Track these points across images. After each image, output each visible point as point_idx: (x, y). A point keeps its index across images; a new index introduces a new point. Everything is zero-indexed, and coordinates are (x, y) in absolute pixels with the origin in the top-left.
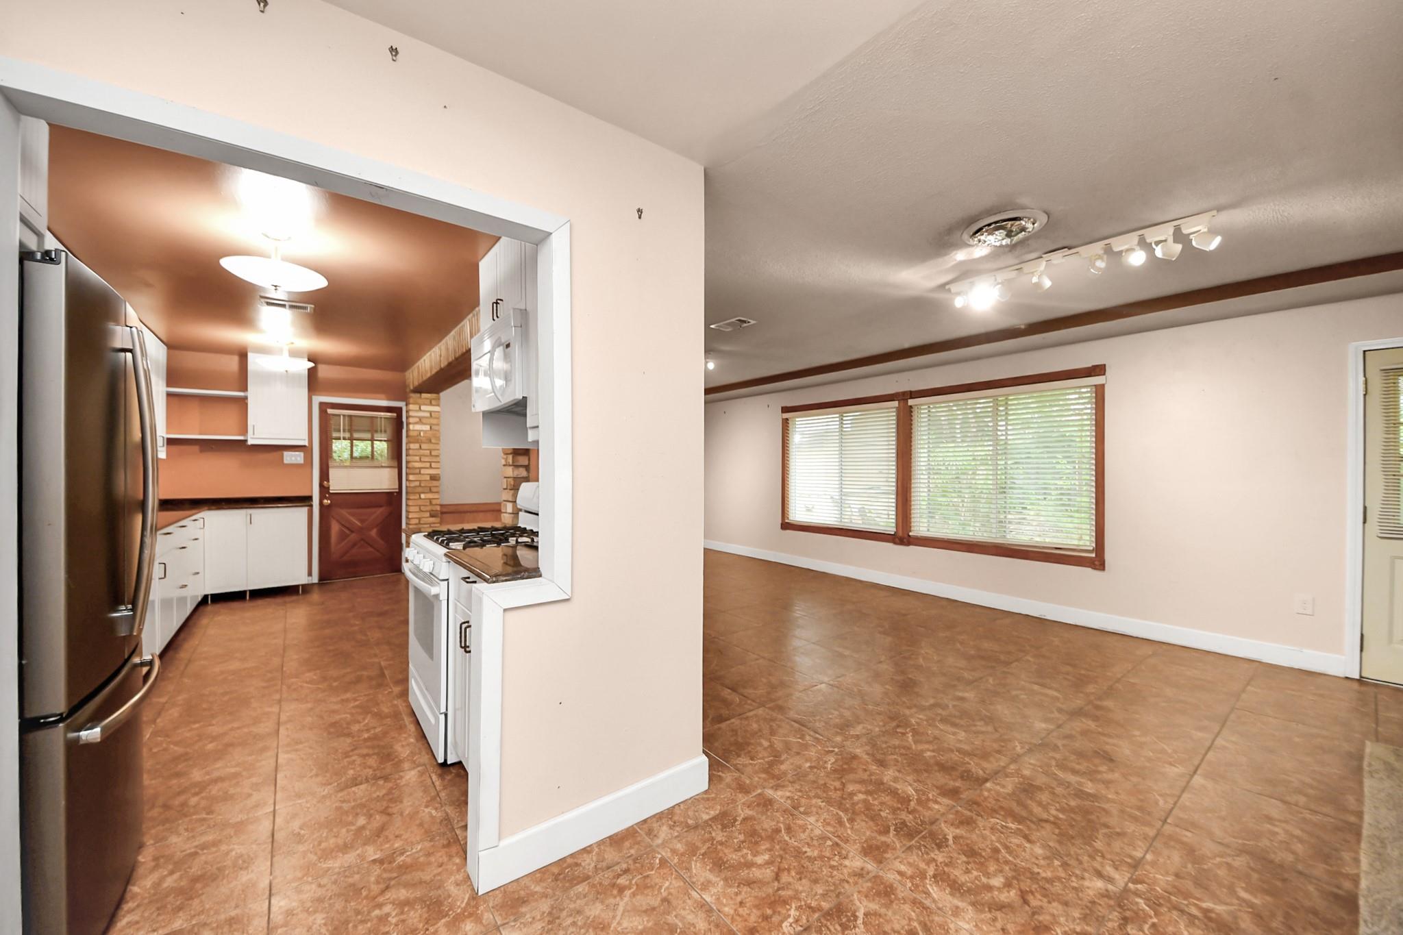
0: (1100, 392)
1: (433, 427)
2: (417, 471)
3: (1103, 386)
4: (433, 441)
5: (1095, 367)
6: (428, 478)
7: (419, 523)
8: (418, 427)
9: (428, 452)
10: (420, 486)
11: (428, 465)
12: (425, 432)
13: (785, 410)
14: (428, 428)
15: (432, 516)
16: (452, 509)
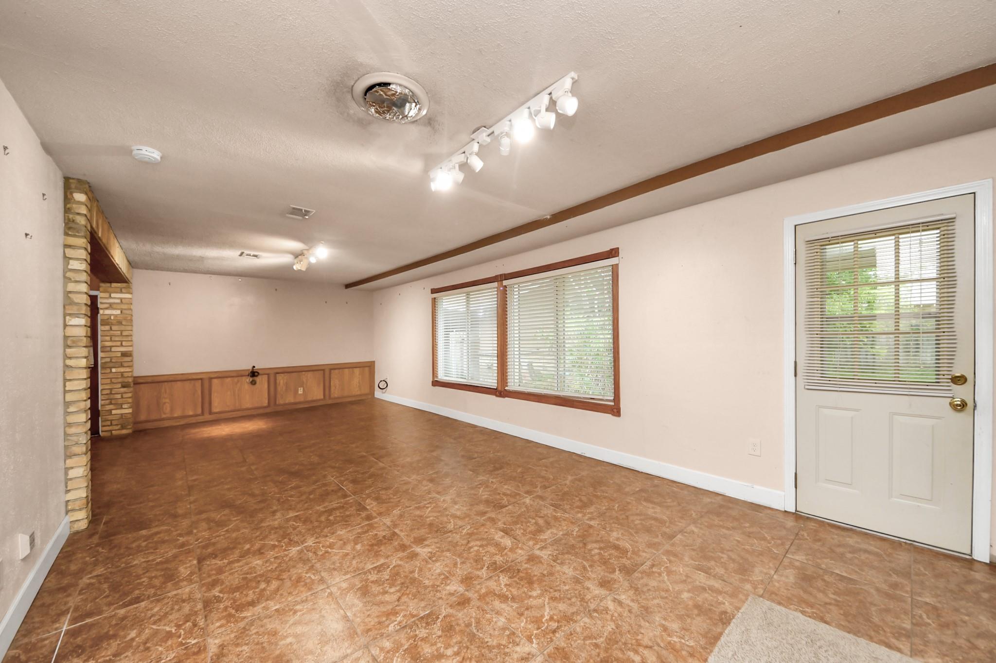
0: (615, 269)
1: (124, 311)
2: (108, 349)
3: (617, 265)
4: (124, 323)
5: (612, 250)
6: (119, 354)
7: (111, 393)
8: (107, 312)
9: (119, 332)
10: (111, 361)
11: (119, 344)
12: (116, 316)
13: (434, 291)
14: (118, 312)
15: (123, 387)
16: (150, 380)
